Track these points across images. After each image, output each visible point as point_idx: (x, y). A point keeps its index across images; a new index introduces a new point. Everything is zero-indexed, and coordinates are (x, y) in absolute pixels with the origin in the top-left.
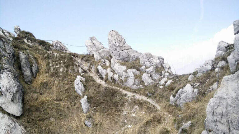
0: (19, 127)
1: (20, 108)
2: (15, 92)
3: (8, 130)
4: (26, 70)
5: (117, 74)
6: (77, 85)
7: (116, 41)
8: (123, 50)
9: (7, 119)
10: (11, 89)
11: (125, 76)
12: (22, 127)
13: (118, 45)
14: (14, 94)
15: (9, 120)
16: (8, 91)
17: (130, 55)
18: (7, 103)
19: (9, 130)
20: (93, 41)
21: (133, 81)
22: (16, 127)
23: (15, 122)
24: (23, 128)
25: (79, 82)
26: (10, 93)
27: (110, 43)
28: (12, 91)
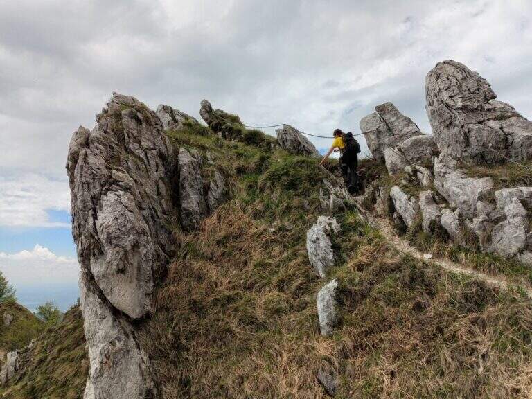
0: (136, 351)
1: (140, 296)
2: (129, 248)
3: (109, 356)
4: (186, 195)
5: (457, 212)
6: (314, 242)
7: (456, 91)
8: (480, 123)
9: (110, 323)
10: (119, 237)
11: (488, 214)
12: (143, 352)
13: (460, 104)
14: (126, 252)
15: (113, 327)
16: (111, 243)
17: (510, 137)
18: (110, 277)
19: (111, 357)
20: (387, 117)
21: (523, 237)
22: (128, 351)
23: (127, 335)
24: (145, 358)
25: (321, 233)
26: (117, 248)
27: (431, 104)
28: (121, 244)
